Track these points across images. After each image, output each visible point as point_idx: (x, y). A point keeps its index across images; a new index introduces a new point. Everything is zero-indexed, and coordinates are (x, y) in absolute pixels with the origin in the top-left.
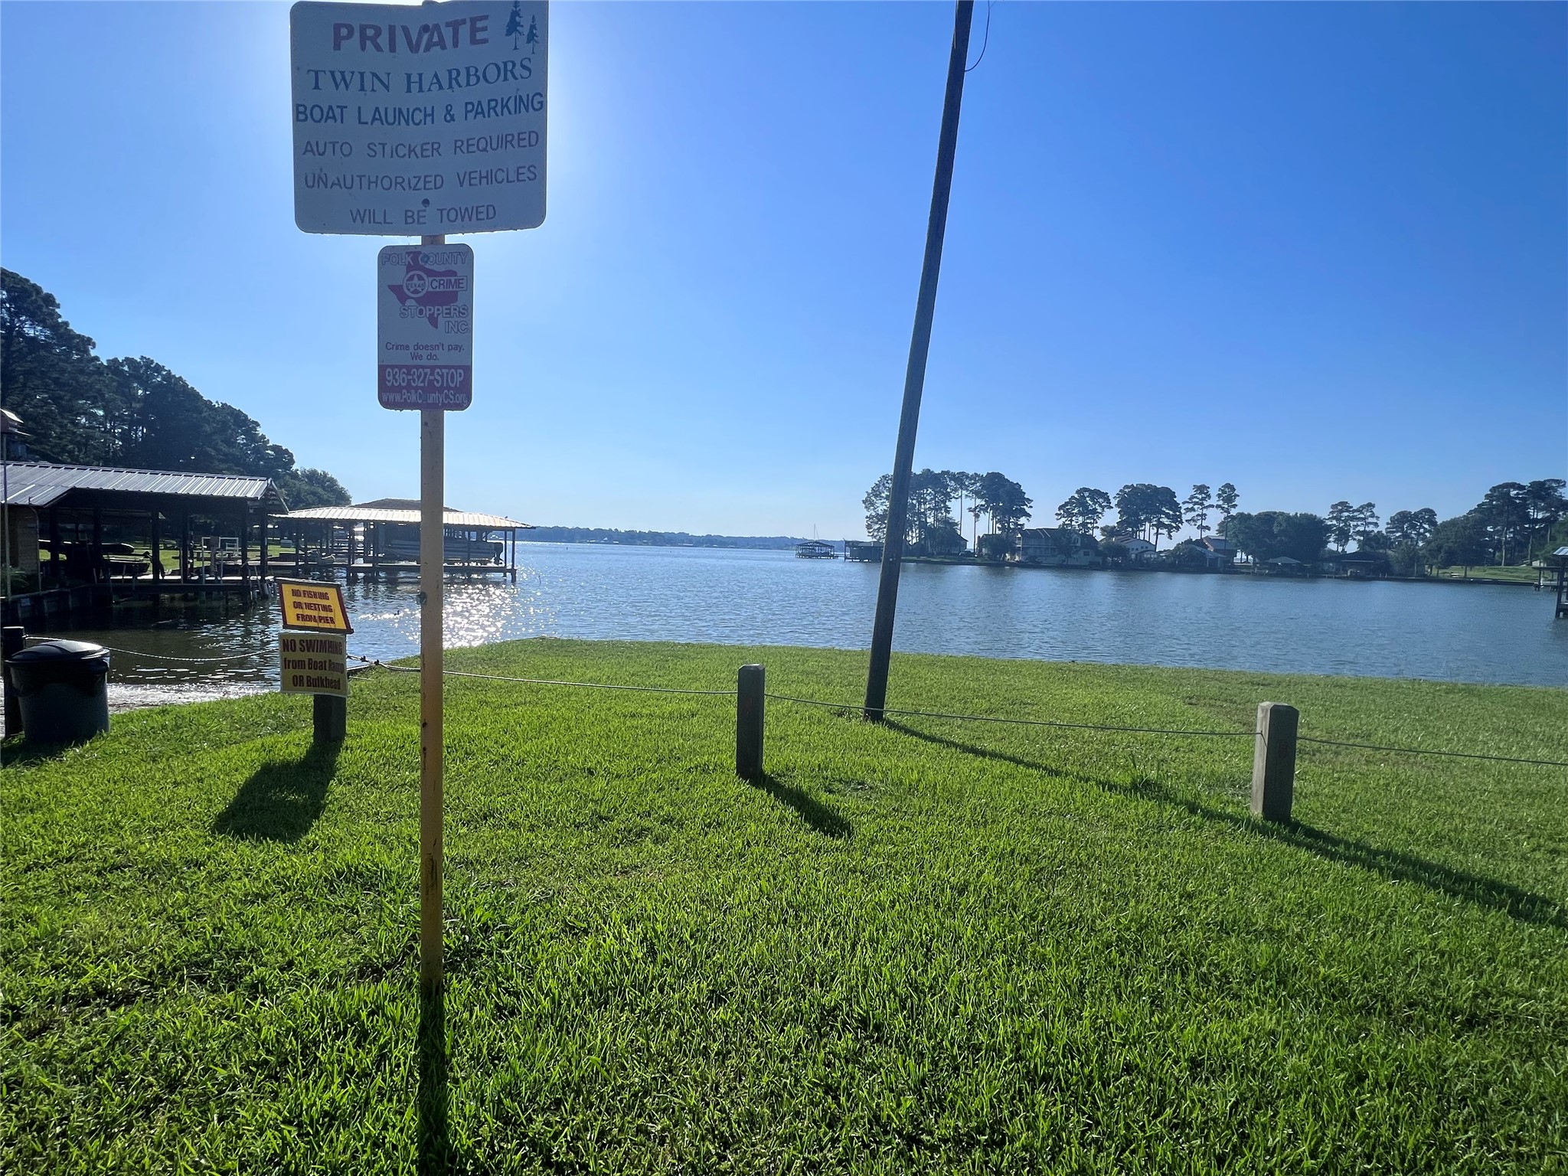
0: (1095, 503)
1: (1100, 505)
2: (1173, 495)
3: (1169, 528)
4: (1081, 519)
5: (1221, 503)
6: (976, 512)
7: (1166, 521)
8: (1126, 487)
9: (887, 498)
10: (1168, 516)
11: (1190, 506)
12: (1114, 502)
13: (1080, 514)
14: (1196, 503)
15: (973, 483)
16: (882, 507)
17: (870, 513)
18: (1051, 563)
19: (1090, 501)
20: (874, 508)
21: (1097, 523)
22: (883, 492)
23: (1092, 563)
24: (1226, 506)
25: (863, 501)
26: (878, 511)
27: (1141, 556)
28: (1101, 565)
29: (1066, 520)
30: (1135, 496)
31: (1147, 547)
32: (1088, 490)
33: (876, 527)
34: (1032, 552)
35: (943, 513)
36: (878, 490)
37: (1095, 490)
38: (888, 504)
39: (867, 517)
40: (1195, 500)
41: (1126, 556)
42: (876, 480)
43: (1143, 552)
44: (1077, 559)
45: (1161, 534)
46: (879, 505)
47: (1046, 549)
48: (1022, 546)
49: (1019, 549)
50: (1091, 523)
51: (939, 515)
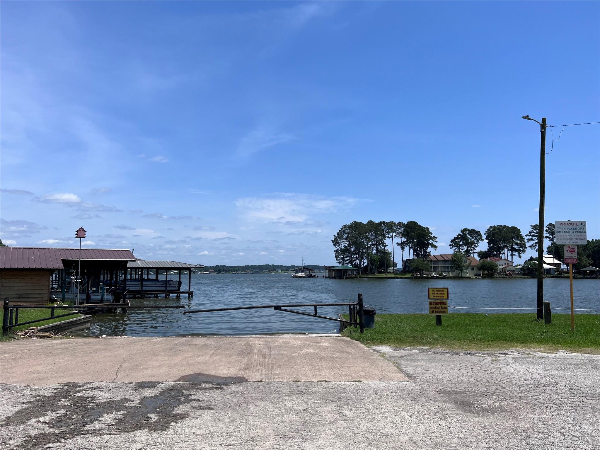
0: (473, 238)
1: (476, 239)
2: (519, 231)
3: (519, 251)
4: (465, 247)
5: (548, 235)
6: (402, 245)
7: (516, 247)
8: (491, 227)
9: (346, 239)
10: (517, 244)
11: (530, 237)
12: (484, 237)
13: (464, 244)
14: (533, 236)
15: (399, 228)
16: (344, 245)
17: (337, 249)
18: (451, 275)
19: (469, 237)
20: (339, 245)
21: (475, 250)
22: (344, 235)
23: (476, 275)
24: (551, 237)
25: (332, 241)
26: (341, 247)
27: (505, 270)
28: (482, 275)
29: (456, 249)
30: (496, 233)
31: (507, 262)
32: (468, 230)
33: (341, 257)
34: (439, 269)
35: (381, 247)
36: (341, 234)
37: (472, 230)
38: (347, 242)
39: (335, 251)
40: (533, 234)
41: (497, 270)
42: (340, 228)
43: (506, 267)
44: (467, 273)
45: (514, 255)
46: (342, 243)
47: (448, 267)
48: (433, 266)
49: (431, 267)
50: (471, 250)
51: (379, 248)
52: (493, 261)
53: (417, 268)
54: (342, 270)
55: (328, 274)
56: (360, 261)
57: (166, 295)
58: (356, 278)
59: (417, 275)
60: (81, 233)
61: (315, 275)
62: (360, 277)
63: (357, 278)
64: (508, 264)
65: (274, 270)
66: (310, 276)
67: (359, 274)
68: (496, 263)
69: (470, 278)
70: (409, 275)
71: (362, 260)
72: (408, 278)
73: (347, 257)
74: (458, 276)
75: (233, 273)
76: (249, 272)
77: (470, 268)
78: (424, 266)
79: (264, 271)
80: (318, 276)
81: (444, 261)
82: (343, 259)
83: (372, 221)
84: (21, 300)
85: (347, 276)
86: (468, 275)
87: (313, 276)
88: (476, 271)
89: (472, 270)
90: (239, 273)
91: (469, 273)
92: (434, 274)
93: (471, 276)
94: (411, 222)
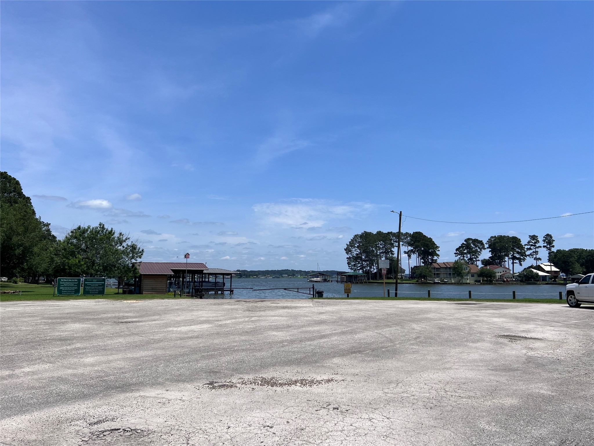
0: (476, 246)
1: (479, 248)
2: (519, 240)
3: (519, 259)
4: (469, 256)
5: (546, 244)
6: (409, 254)
7: (517, 256)
8: (492, 237)
9: (358, 247)
10: (518, 253)
11: (529, 247)
12: (486, 246)
13: (469, 252)
14: (532, 245)
15: (406, 238)
16: (355, 253)
17: (349, 256)
18: (453, 281)
19: (472, 246)
20: (351, 253)
21: (478, 258)
22: (356, 244)
23: (476, 281)
24: (549, 246)
25: (345, 249)
26: (353, 254)
27: (503, 277)
28: (481, 282)
29: (461, 257)
30: (497, 242)
31: (505, 270)
32: (471, 239)
33: (353, 264)
34: (442, 276)
35: (390, 255)
36: (353, 243)
37: (475, 239)
38: (358, 250)
39: (347, 258)
40: (531, 243)
41: (495, 277)
42: (352, 237)
43: (504, 274)
44: (468, 279)
45: (515, 263)
46: (354, 251)
47: (450, 274)
48: (436, 272)
49: (435, 274)
50: (475, 258)
51: (388, 256)
52: (492, 269)
53: (420, 274)
54: (352, 275)
55: (340, 279)
56: (371, 268)
57: (215, 292)
58: (365, 283)
59: (421, 280)
60: (187, 256)
61: (329, 280)
62: (369, 282)
63: (367, 283)
64: (506, 271)
65: (293, 275)
66: (325, 280)
67: (368, 279)
68: (494, 270)
69: (469, 284)
70: (414, 281)
71: (372, 267)
72: (412, 283)
73: (358, 264)
74: (460, 282)
75: (254, 278)
76: (269, 277)
77: (470, 275)
78: (427, 273)
79: (284, 275)
80: (332, 281)
81: (446, 268)
82: (354, 265)
83: (380, 232)
84: (154, 291)
85: (357, 281)
86: (468, 281)
87: (327, 281)
88: (476, 278)
89: (473, 276)
90: (259, 278)
91: (469, 280)
92: (436, 281)
93: (471, 282)
94: (416, 232)
